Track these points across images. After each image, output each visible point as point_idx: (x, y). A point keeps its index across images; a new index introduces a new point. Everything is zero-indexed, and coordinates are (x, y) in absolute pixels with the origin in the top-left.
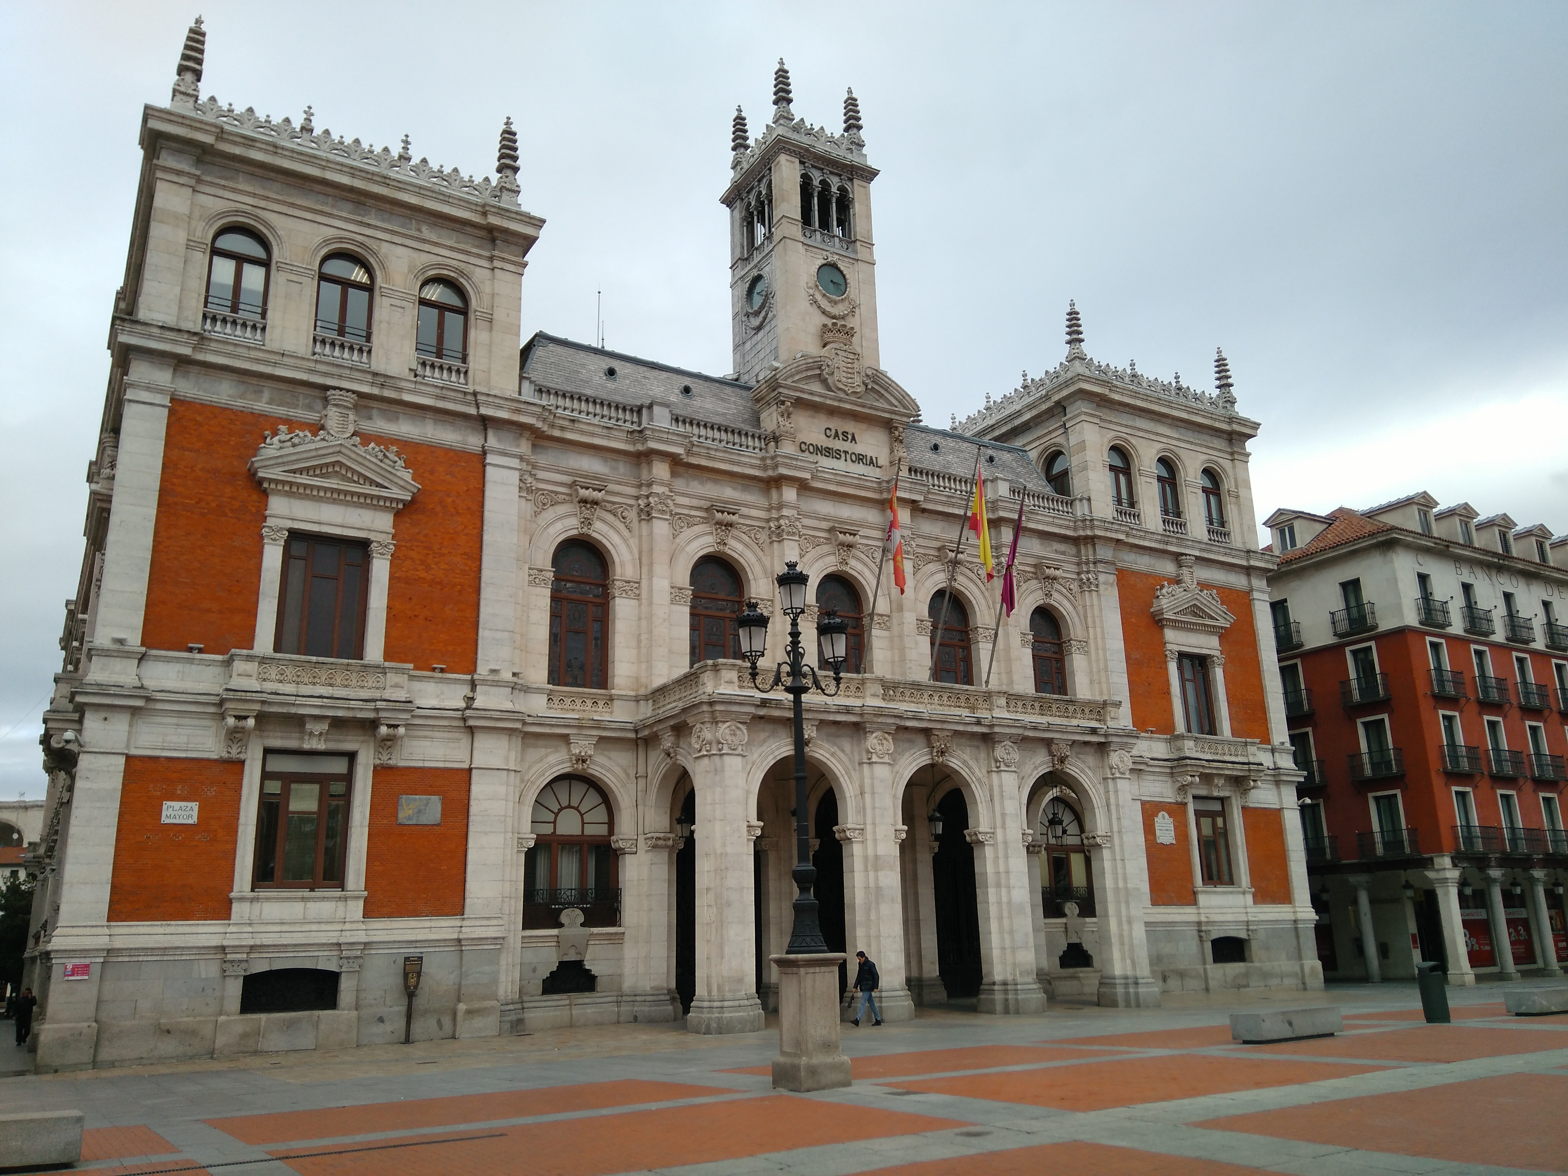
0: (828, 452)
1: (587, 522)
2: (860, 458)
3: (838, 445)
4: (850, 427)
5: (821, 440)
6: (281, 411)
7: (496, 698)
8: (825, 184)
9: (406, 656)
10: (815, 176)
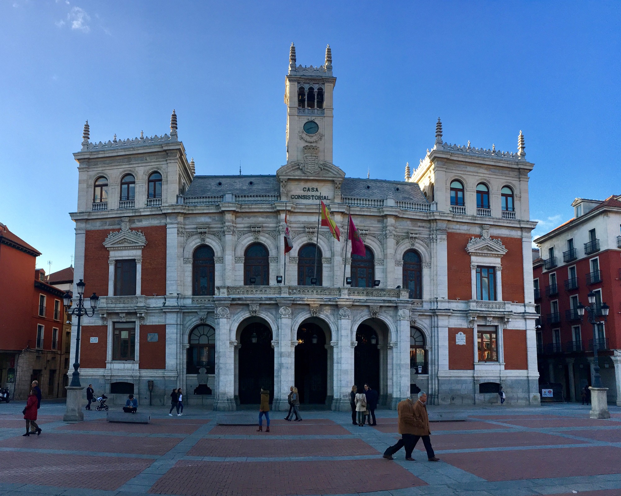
0: (304, 197)
1: (203, 240)
2: (319, 198)
3: (309, 194)
4: (315, 186)
5: (301, 193)
7: (171, 302)
8: (311, 89)
9: (147, 292)
10: (307, 87)
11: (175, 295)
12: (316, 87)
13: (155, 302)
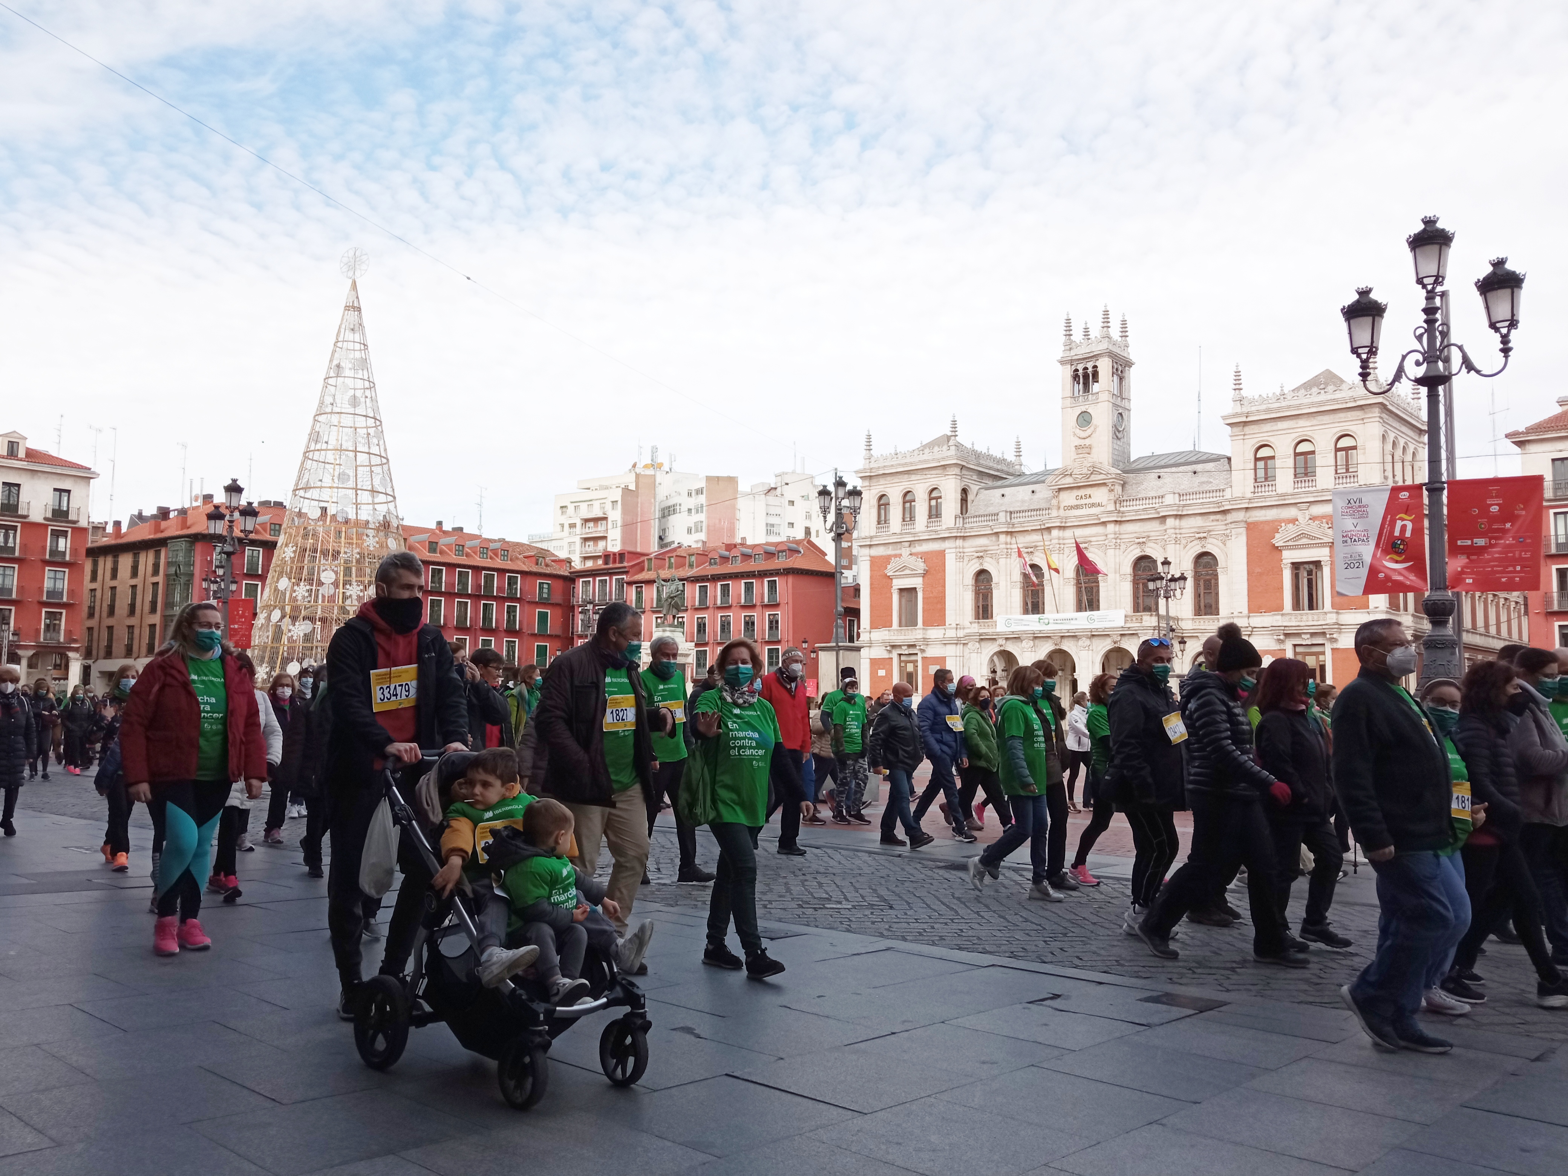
0: (1077, 507)
1: (981, 564)
2: (1093, 505)
3: (1083, 501)
4: (1088, 491)
5: (1075, 502)
6: (893, 553)
7: (951, 633)
8: (1086, 369)
9: (927, 623)
10: (1080, 367)
11: (954, 625)
12: (1090, 365)
13: (934, 633)
